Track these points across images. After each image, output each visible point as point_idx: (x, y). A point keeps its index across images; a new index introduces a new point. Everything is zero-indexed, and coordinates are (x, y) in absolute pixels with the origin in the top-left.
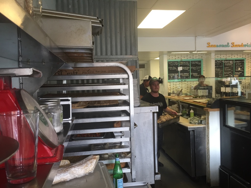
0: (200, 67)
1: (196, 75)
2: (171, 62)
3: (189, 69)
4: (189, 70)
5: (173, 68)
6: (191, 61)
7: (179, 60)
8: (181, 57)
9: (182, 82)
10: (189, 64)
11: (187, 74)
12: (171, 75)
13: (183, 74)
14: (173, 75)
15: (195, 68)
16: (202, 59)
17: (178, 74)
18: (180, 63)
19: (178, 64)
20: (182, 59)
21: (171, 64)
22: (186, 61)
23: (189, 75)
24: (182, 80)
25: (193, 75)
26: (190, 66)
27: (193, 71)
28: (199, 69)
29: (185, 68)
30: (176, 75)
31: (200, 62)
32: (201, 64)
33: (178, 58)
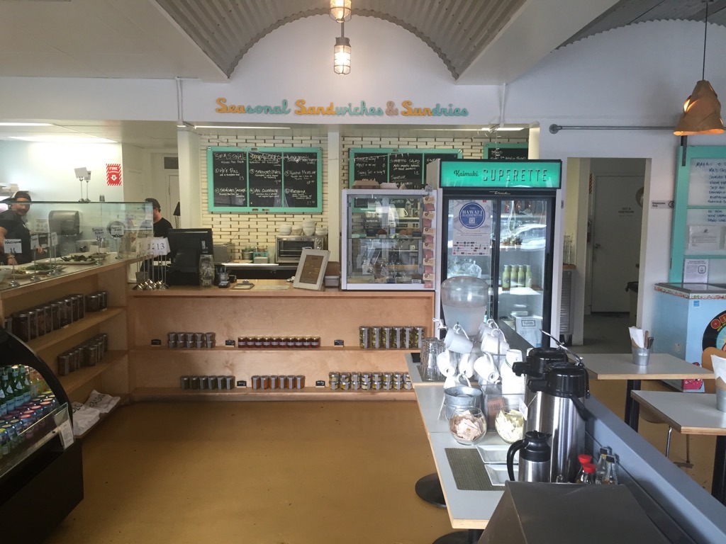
0: (314, 172)
1: (302, 197)
2: (222, 153)
3: (279, 177)
4: (280, 181)
5: (229, 173)
6: (285, 154)
7: (247, 148)
8: (255, 141)
9: (259, 216)
10: (280, 163)
11: (273, 191)
12: (223, 193)
13: (261, 192)
14: (230, 192)
15: (298, 175)
16: (322, 150)
17: (243, 190)
18: (250, 158)
19: (245, 162)
20: (257, 145)
21: (224, 159)
22: (271, 153)
23: (280, 193)
24: (257, 209)
25: (291, 194)
26: (281, 167)
27: (290, 182)
28: (311, 179)
29: (267, 172)
30: (238, 192)
31: (313, 156)
32: (316, 162)
33: (246, 142)
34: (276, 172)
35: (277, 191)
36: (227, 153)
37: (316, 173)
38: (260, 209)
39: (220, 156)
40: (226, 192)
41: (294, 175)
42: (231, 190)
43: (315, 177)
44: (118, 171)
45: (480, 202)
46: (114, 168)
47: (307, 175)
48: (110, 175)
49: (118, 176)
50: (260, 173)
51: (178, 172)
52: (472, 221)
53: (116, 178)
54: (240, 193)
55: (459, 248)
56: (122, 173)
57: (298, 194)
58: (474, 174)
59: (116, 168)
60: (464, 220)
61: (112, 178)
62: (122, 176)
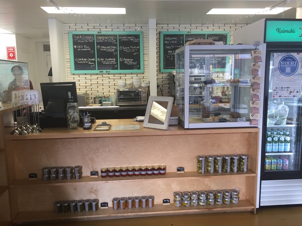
0: (138, 47)
1: (131, 63)
2: (79, 35)
3: (116, 51)
4: (116, 53)
5: (84, 48)
6: (120, 36)
7: (95, 32)
8: (100, 27)
9: (104, 76)
10: (117, 41)
11: (112, 59)
12: (80, 61)
13: (105, 61)
14: (85, 61)
15: (128, 49)
16: (143, 32)
17: (93, 60)
18: (97, 39)
19: (94, 41)
20: (101, 30)
21: (80, 39)
22: (111, 35)
23: (117, 61)
24: (103, 72)
25: (123, 61)
26: (117, 44)
27: (123, 54)
28: (136, 52)
29: (108, 47)
30: (90, 61)
31: (137, 36)
32: (139, 41)
33: (94, 28)
34: (114, 48)
35: (115, 60)
36: (82, 35)
37: (139, 48)
38: (104, 71)
39: (78, 37)
40: (82, 61)
41: (125, 49)
42: (85, 60)
43: (139, 50)
44: (14, 51)
45: (295, 55)
46: (11, 49)
47: (134, 49)
48: (9, 54)
49: (14, 54)
50: (104, 48)
51: (50, 53)
52: (288, 70)
53: (12, 55)
54: (92, 61)
55: (277, 92)
56: (16, 52)
57: (128, 61)
58: (292, 31)
59: (12, 49)
60: (282, 70)
61: (10, 55)
62: (16, 54)
